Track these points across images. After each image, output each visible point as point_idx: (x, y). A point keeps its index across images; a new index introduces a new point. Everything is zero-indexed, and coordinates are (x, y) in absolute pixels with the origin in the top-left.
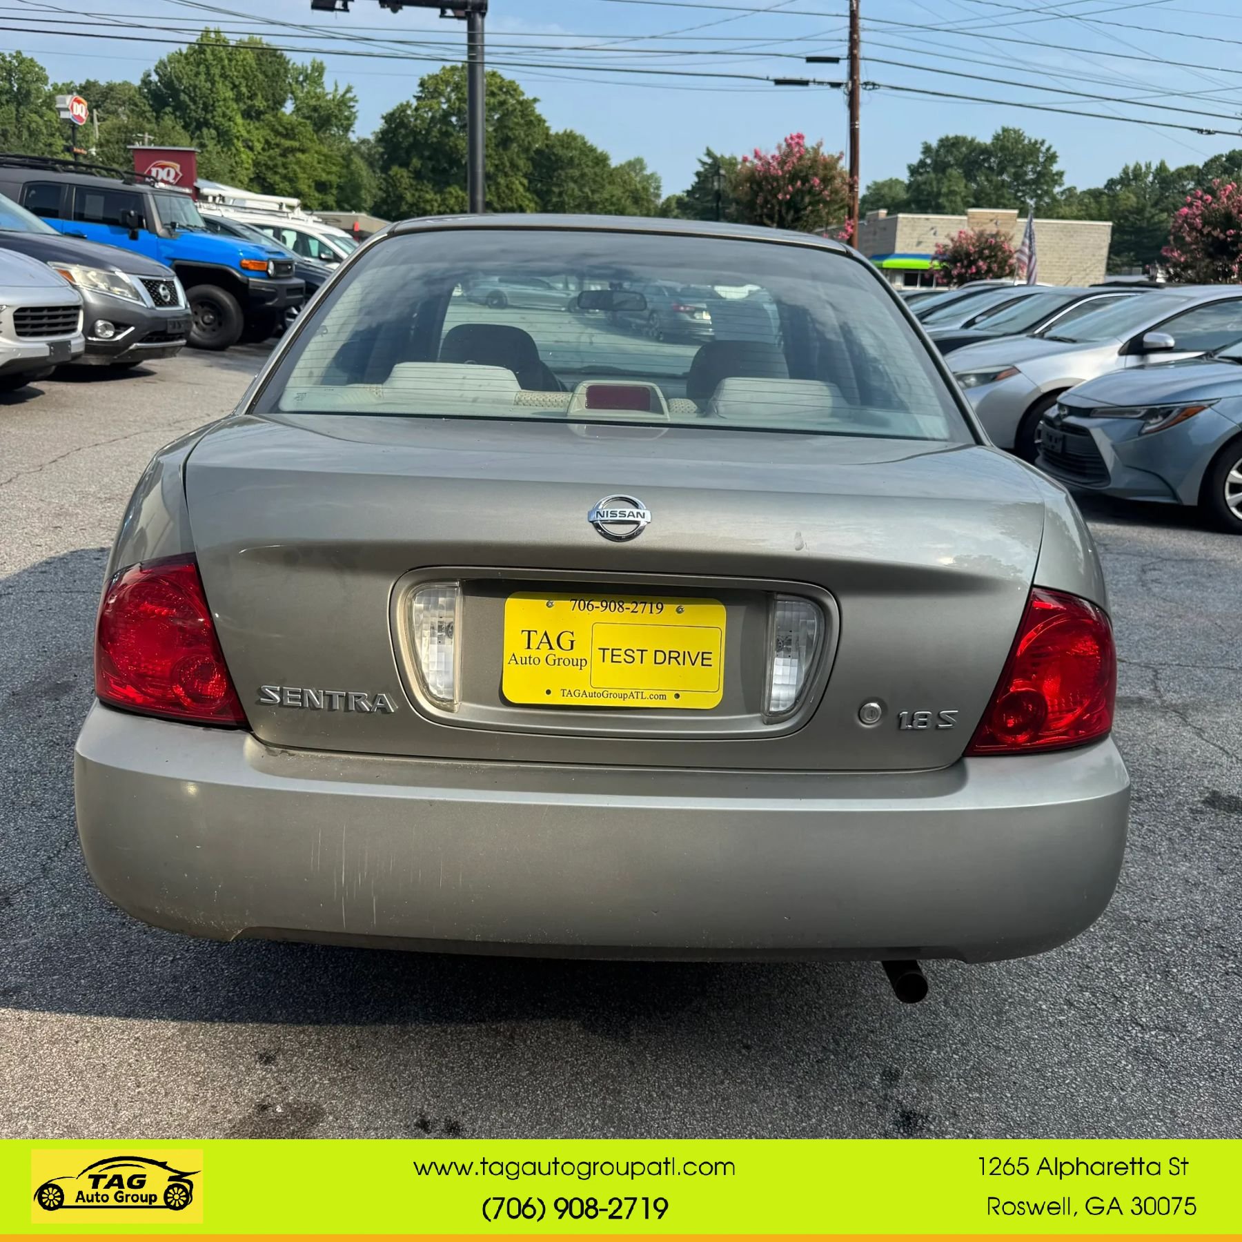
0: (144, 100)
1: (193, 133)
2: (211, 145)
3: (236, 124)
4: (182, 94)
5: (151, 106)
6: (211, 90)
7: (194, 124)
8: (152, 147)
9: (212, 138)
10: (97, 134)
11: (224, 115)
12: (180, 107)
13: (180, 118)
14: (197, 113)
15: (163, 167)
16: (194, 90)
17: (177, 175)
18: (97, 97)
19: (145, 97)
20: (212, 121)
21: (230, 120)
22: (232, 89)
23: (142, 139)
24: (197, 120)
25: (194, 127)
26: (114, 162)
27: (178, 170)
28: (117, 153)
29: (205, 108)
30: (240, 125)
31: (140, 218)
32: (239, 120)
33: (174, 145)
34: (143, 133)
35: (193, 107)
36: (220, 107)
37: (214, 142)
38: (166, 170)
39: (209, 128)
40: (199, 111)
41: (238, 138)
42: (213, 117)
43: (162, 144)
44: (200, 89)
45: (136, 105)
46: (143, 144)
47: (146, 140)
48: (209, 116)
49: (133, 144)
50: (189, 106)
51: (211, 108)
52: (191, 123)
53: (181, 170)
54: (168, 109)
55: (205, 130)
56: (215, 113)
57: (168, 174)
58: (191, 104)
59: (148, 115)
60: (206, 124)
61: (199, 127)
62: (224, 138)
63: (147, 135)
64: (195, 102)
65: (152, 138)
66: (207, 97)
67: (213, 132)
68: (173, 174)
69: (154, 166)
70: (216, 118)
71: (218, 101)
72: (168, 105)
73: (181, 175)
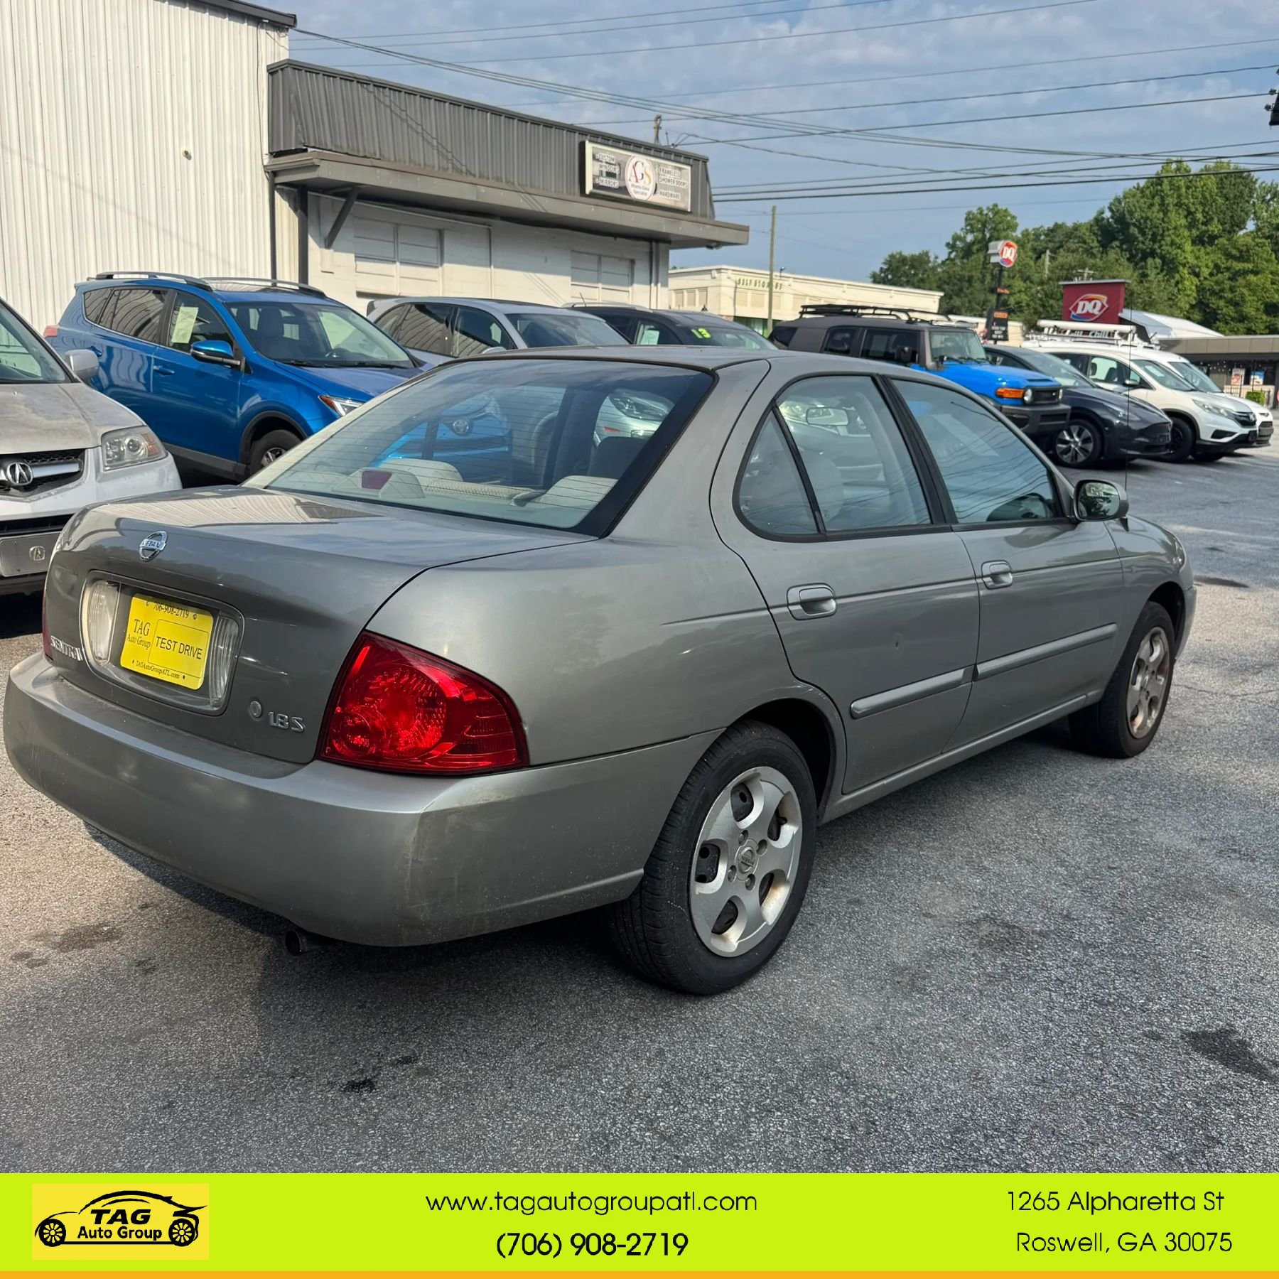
0: (1093, 237)
1: (1136, 264)
2: (1152, 274)
3: (1184, 251)
4: (1132, 228)
5: (1099, 242)
6: (1163, 220)
7: (1140, 255)
8: (1091, 281)
9: (1157, 268)
10: (1047, 272)
11: (1173, 243)
12: (1129, 240)
13: (1126, 250)
14: (1144, 244)
15: (1090, 300)
16: (1145, 222)
17: (1103, 306)
18: (1062, 237)
19: (1095, 234)
20: (1159, 251)
21: (1179, 248)
22: (1186, 217)
23: (1082, 275)
24: (1143, 252)
25: (1138, 258)
26: (1052, 298)
27: (1105, 303)
28: (1056, 289)
29: (1154, 240)
30: (1188, 252)
31: (914, 353)
32: (1188, 247)
33: (1114, 278)
34: (1084, 268)
35: (1141, 239)
36: (1169, 236)
37: (1155, 271)
38: (1093, 303)
39: (1154, 258)
40: (1147, 242)
41: (1184, 266)
42: (1160, 247)
43: (1102, 277)
44: (1151, 220)
45: (1085, 242)
46: (1082, 279)
47: (1086, 275)
48: (1156, 246)
49: (1072, 280)
50: (1137, 238)
51: (1159, 238)
52: (1137, 255)
53: (1108, 302)
54: (1117, 243)
55: (1150, 261)
56: (1163, 242)
57: (1094, 307)
58: (1139, 235)
59: (1095, 251)
60: (1153, 254)
61: (1144, 258)
62: (1170, 266)
63: (1087, 271)
64: (1144, 234)
65: (1092, 272)
66: (1157, 227)
67: (1158, 261)
68: (1099, 305)
69: (1082, 300)
70: (1164, 248)
71: (1168, 230)
72: (1116, 239)
73: (1107, 306)
